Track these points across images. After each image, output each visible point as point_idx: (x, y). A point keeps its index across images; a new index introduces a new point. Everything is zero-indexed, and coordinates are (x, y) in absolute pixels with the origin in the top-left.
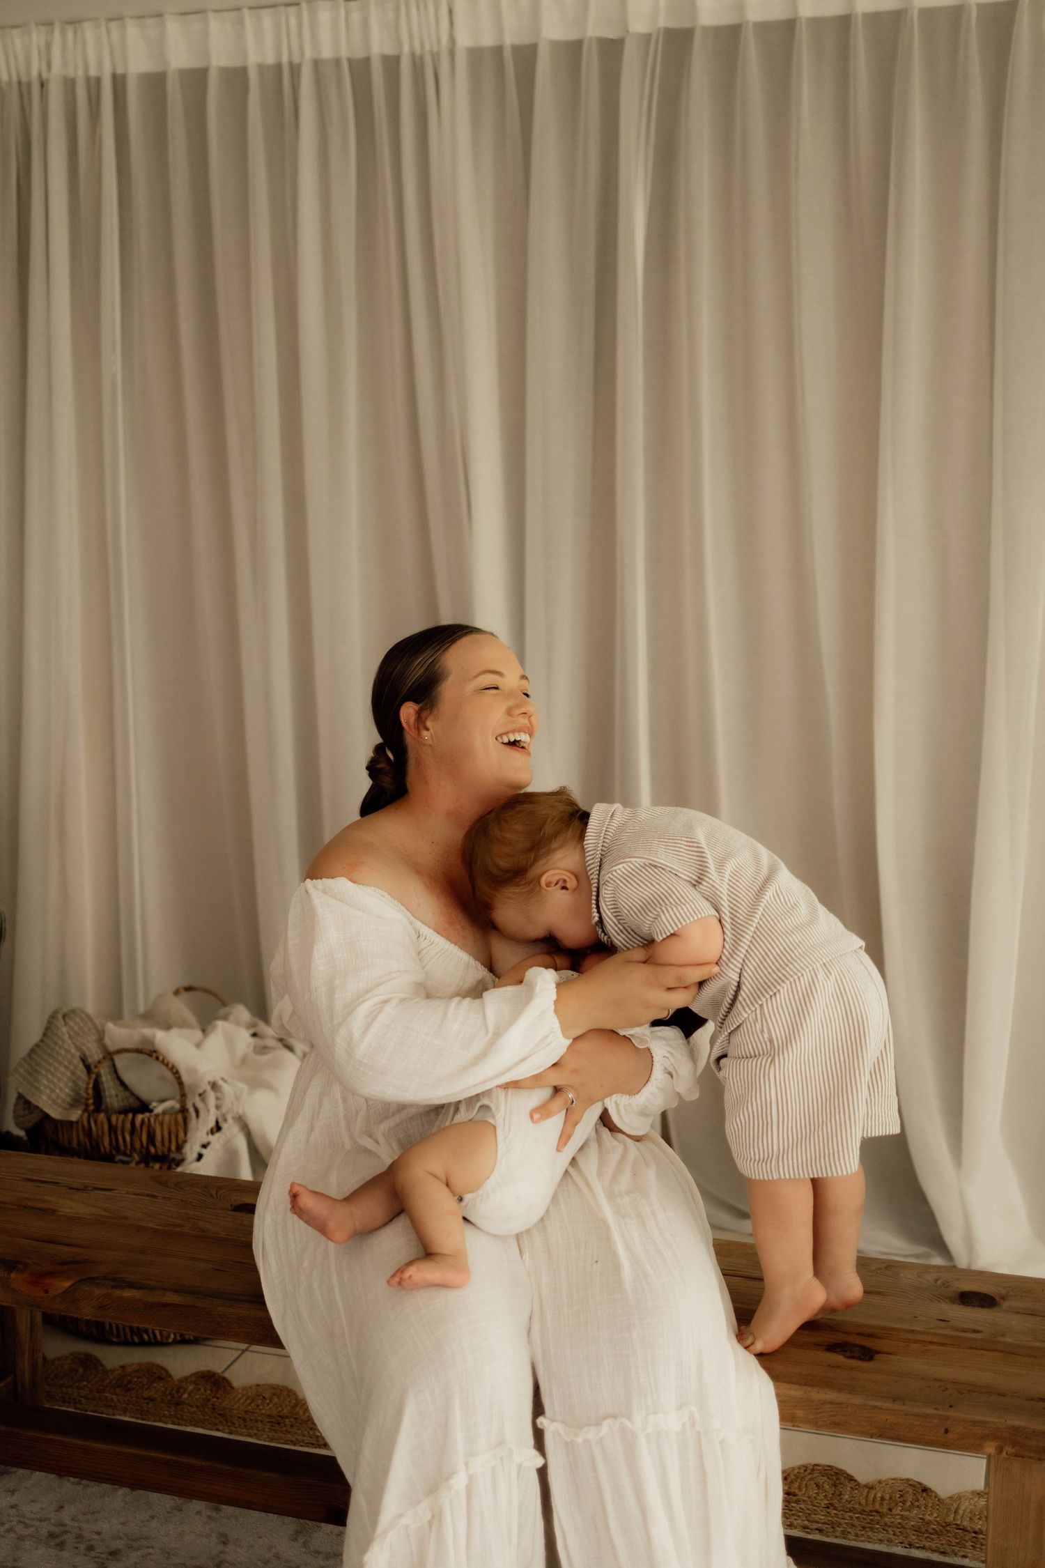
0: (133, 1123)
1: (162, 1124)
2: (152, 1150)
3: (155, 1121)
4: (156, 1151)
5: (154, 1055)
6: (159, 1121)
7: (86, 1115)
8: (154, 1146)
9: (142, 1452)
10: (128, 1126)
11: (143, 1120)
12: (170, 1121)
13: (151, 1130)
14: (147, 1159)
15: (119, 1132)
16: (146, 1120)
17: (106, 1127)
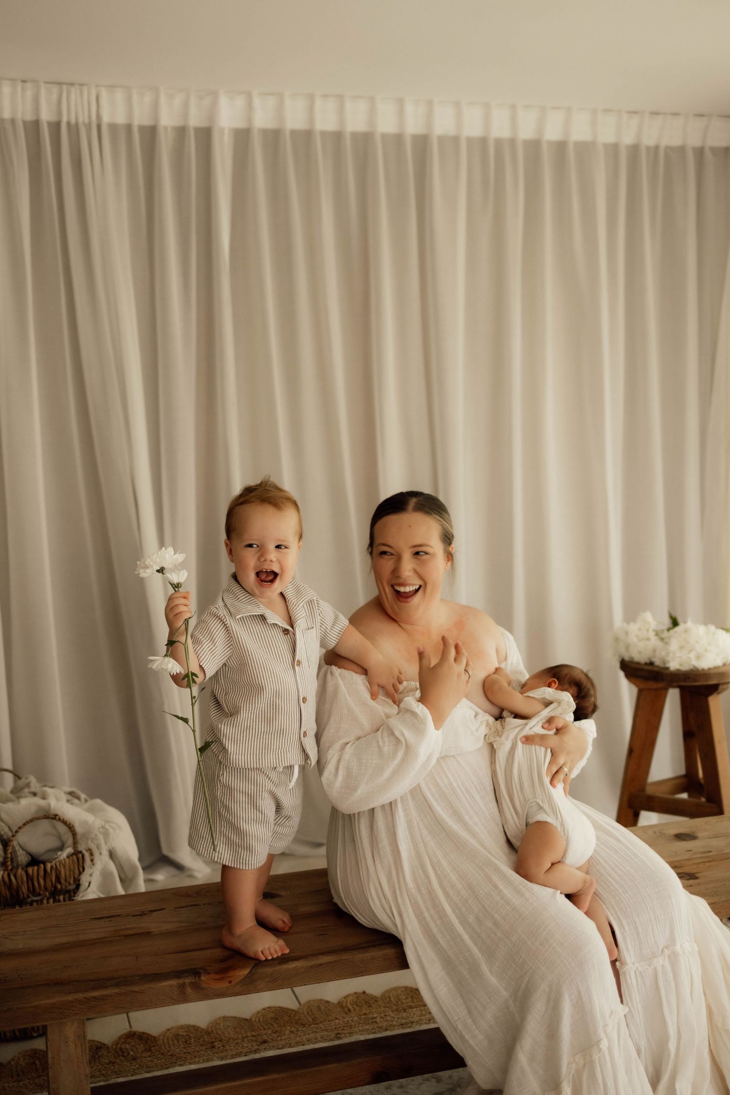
0: (45, 870)
1: (64, 866)
2: (59, 886)
3: (60, 865)
4: (61, 887)
5: (57, 817)
6: (62, 864)
7: (6, 873)
8: (60, 883)
9: (238, 1083)
10: (42, 873)
11: (52, 867)
12: (69, 862)
13: (58, 872)
14: (55, 894)
15: (35, 879)
16: (54, 866)
17: (25, 878)
